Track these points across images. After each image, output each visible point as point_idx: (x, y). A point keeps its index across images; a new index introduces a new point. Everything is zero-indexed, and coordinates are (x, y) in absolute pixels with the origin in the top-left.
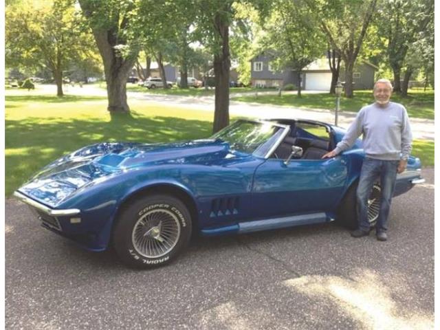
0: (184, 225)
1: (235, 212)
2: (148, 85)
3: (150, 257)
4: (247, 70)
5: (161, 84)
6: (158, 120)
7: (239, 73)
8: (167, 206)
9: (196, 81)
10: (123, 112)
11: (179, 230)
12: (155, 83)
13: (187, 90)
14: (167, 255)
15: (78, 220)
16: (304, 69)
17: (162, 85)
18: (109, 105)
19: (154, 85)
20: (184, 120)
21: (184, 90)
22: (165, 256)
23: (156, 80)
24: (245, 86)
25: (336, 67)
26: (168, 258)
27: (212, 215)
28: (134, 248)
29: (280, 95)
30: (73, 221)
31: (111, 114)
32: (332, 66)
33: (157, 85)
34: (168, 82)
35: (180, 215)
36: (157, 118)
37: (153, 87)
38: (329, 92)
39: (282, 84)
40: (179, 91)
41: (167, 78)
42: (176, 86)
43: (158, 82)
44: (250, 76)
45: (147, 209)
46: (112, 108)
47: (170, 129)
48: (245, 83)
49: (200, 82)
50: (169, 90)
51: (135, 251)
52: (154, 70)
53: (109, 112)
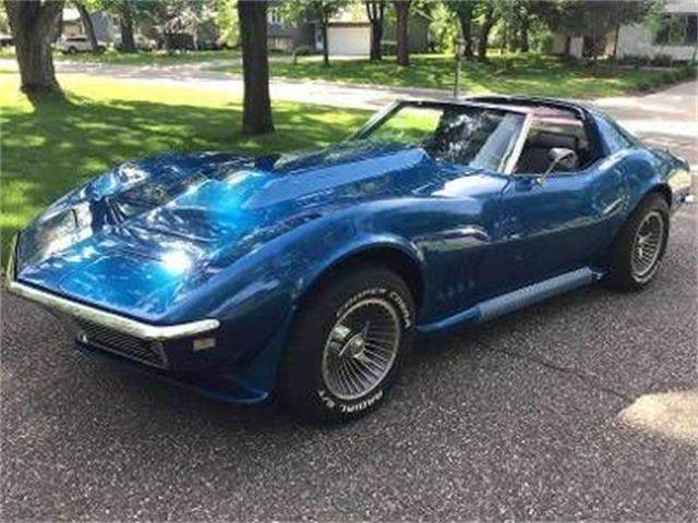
0: (408, 324)
1: (472, 284)
2: (63, 48)
3: (352, 397)
4: (232, 23)
5: (88, 45)
6: (120, 106)
7: (218, 27)
8: (383, 291)
9: (146, 40)
10: (51, 95)
11: (397, 334)
12: (75, 44)
13: (135, 56)
14: (377, 387)
15: (211, 343)
16: (331, 20)
17: (91, 48)
18: (23, 81)
19: (72, 47)
20: (166, 106)
21: (129, 55)
22: (376, 390)
23: (78, 40)
24: (230, 48)
25: (378, 16)
26: (381, 393)
27: (441, 296)
28: (325, 387)
29: (295, 63)
30: (198, 345)
31: (30, 98)
32: (372, 17)
33: (80, 48)
34: (100, 43)
35: (403, 306)
36: (115, 102)
37: (73, 51)
38: (368, 57)
39: (291, 44)
40: (120, 56)
41: (97, 36)
42: (111, 49)
43: (81, 44)
44: (238, 32)
45: (351, 301)
46: (29, 88)
47: (152, 121)
48: (230, 44)
49: (153, 42)
50: (103, 56)
51: (329, 394)
52: (70, 23)
53: (24, 96)
